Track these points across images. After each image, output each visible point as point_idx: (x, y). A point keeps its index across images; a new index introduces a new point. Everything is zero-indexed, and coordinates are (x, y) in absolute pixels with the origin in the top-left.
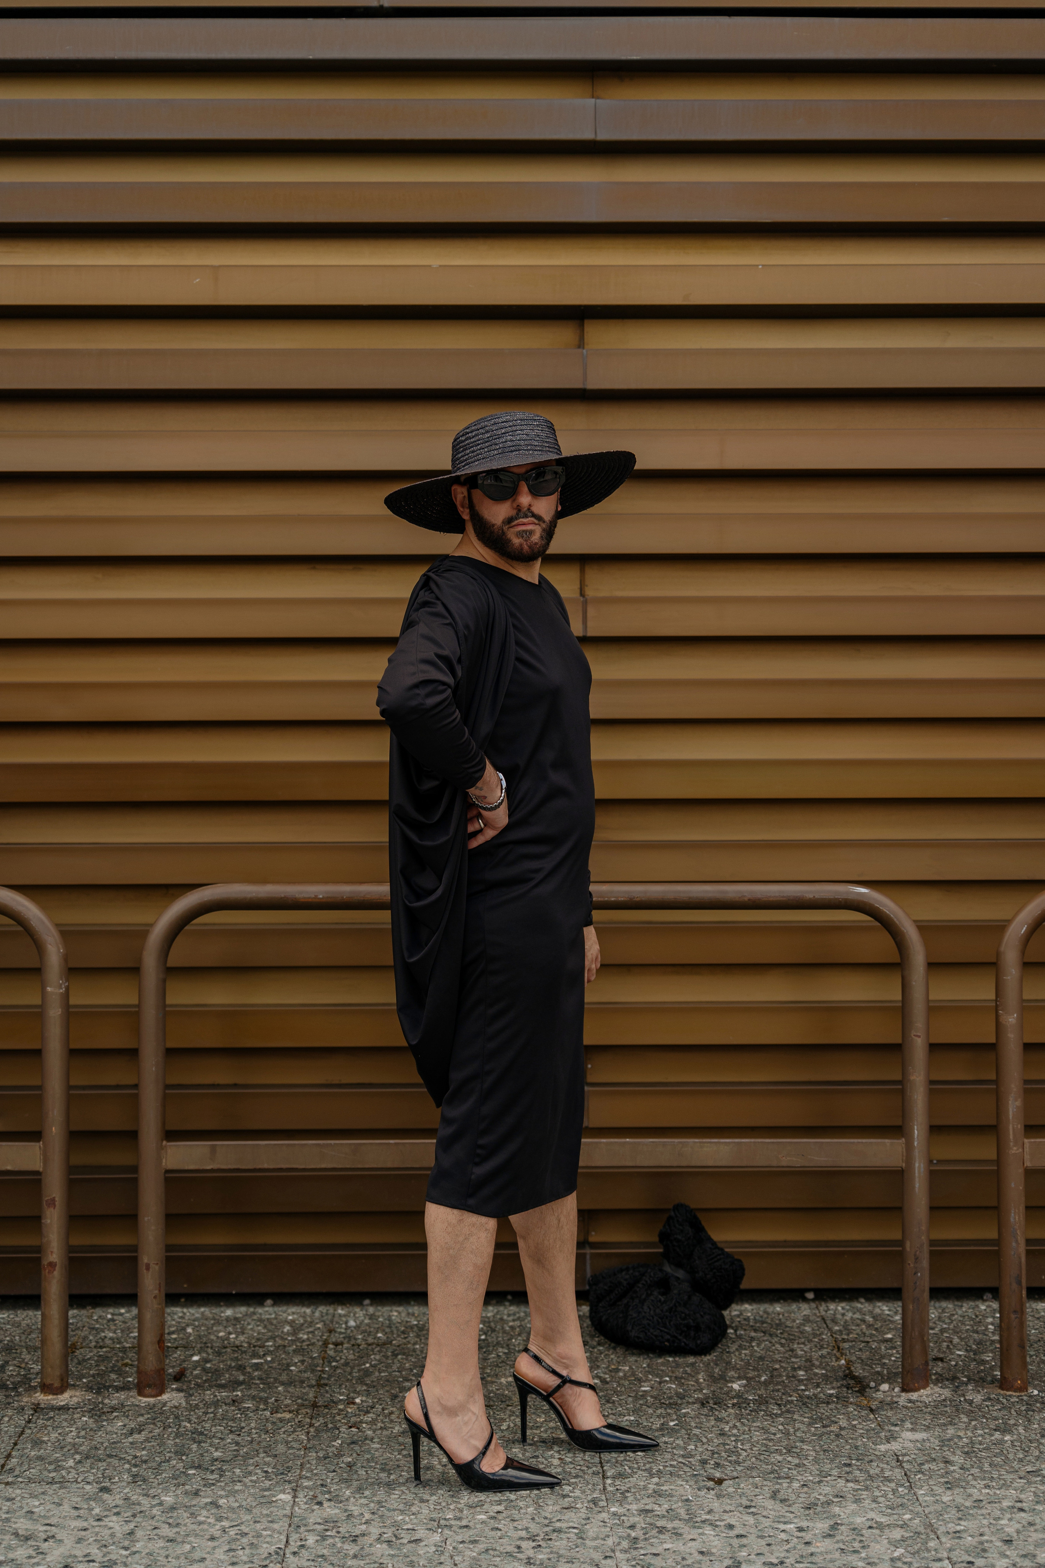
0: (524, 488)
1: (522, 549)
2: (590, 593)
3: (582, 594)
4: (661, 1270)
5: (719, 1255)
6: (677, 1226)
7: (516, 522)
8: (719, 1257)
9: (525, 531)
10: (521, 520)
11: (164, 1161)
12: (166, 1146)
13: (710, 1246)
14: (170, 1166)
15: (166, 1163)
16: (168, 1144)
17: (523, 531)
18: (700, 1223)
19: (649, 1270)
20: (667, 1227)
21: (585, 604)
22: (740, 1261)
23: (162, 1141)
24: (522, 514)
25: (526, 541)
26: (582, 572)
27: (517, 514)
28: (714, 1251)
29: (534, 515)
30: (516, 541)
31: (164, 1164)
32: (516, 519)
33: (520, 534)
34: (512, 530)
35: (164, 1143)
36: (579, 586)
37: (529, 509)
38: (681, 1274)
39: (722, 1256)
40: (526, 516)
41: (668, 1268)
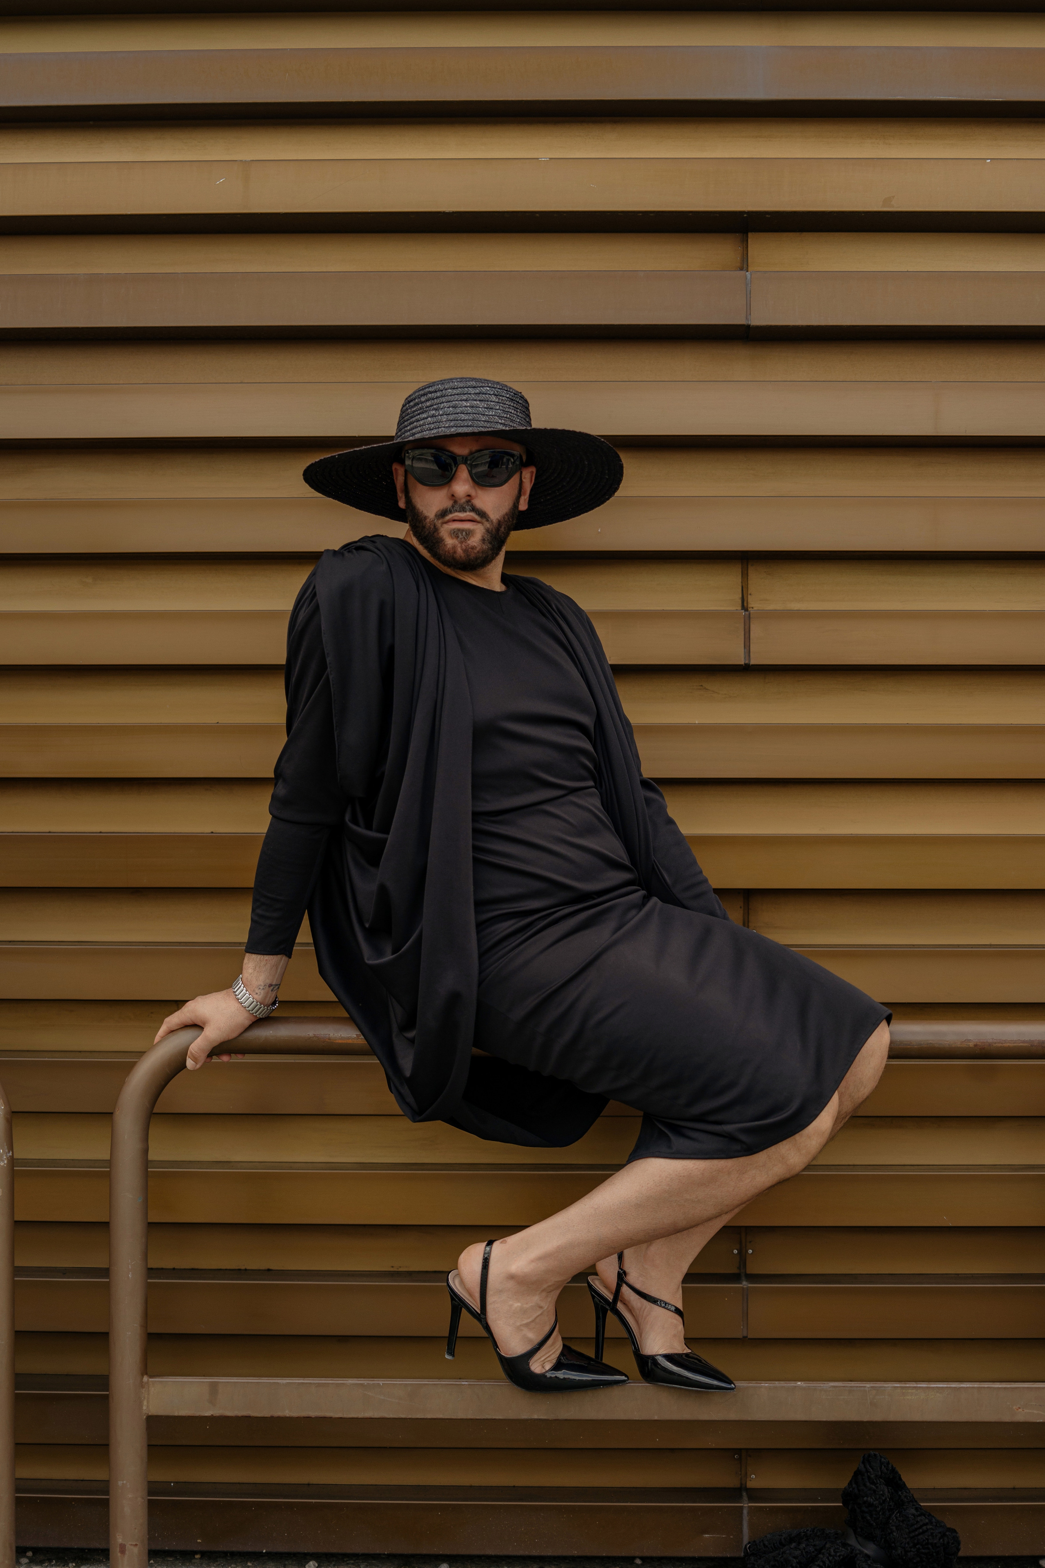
0: (463, 473)
1: (455, 552)
2: (755, 604)
3: (744, 607)
4: (845, 1545)
5: (926, 1524)
6: (868, 1484)
7: (450, 516)
8: (925, 1528)
9: (461, 531)
10: (456, 514)
11: (145, 1403)
12: (148, 1382)
13: (913, 1511)
14: (154, 1411)
15: (148, 1407)
16: (151, 1380)
17: (459, 530)
18: (900, 1479)
19: (828, 1546)
20: (854, 1486)
21: (748, 620)
22: (954, 1531)
23: (143, 1375)
24: (457, 507)
25: (461, 543)
26: (745, 576)
27: (453, 506)
28: (919, 1518)
29: (474, 509)
30: (450, 542)
31: (144, 1408)
32: (451, 512)
33: (455, 533)
34: (446, 526)
35: (145, 1378)
36: (741, 596)
37: (468, 502)
38: (870, 1549)
39: (929, 1527)
40: (463, 510)
41: (852, 1541)
